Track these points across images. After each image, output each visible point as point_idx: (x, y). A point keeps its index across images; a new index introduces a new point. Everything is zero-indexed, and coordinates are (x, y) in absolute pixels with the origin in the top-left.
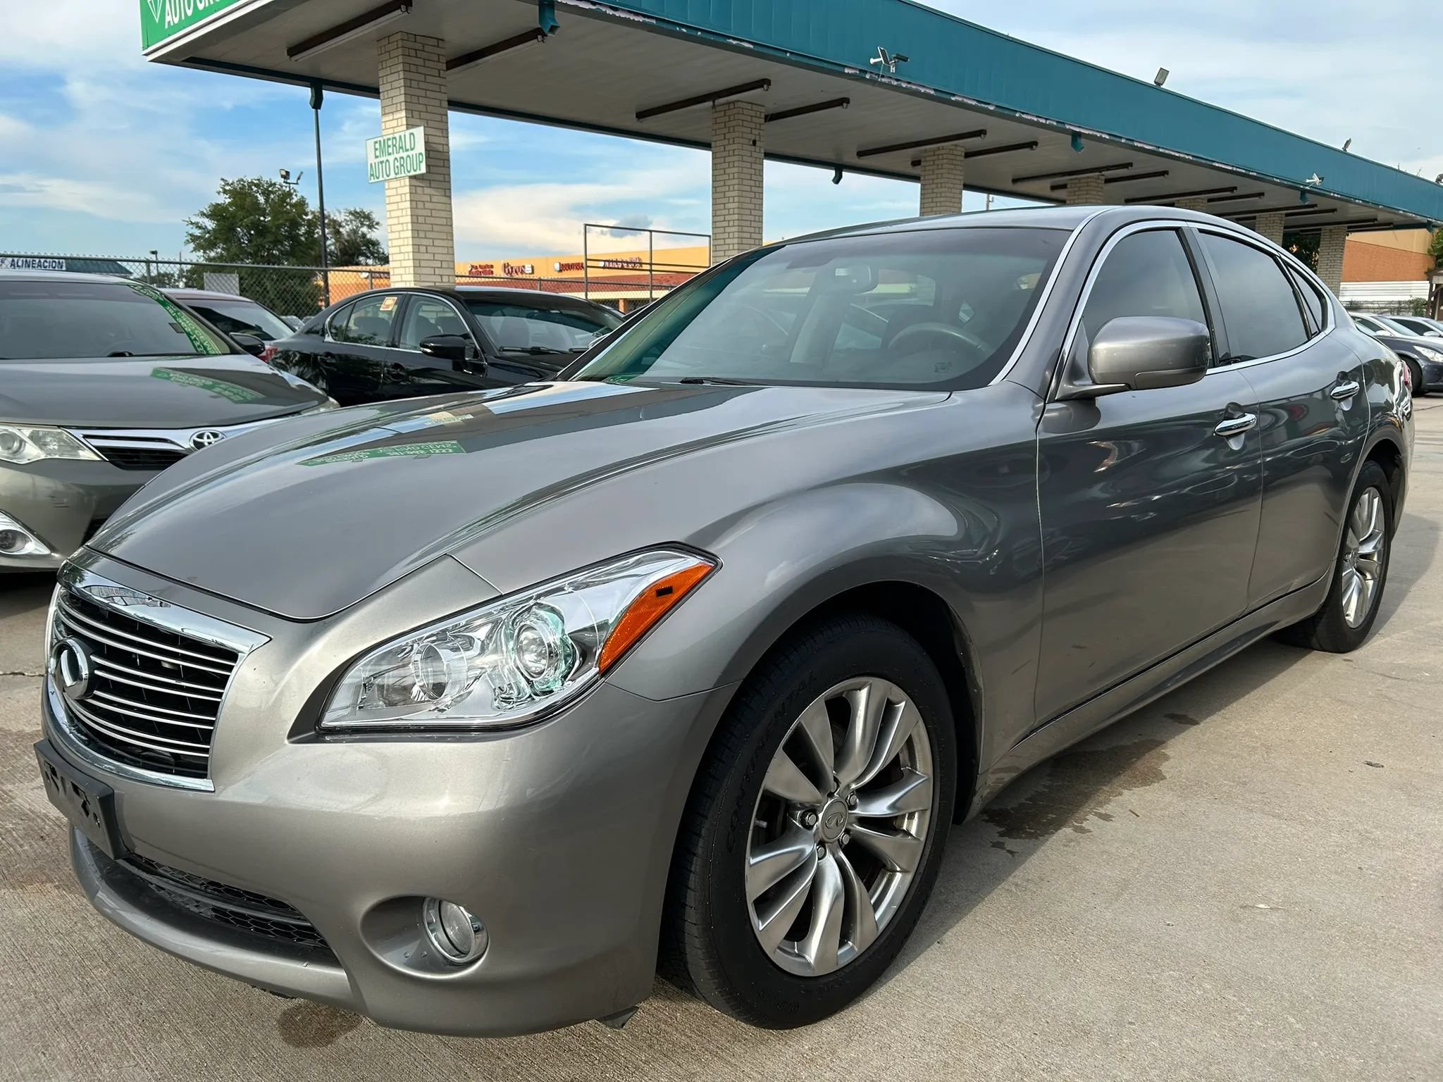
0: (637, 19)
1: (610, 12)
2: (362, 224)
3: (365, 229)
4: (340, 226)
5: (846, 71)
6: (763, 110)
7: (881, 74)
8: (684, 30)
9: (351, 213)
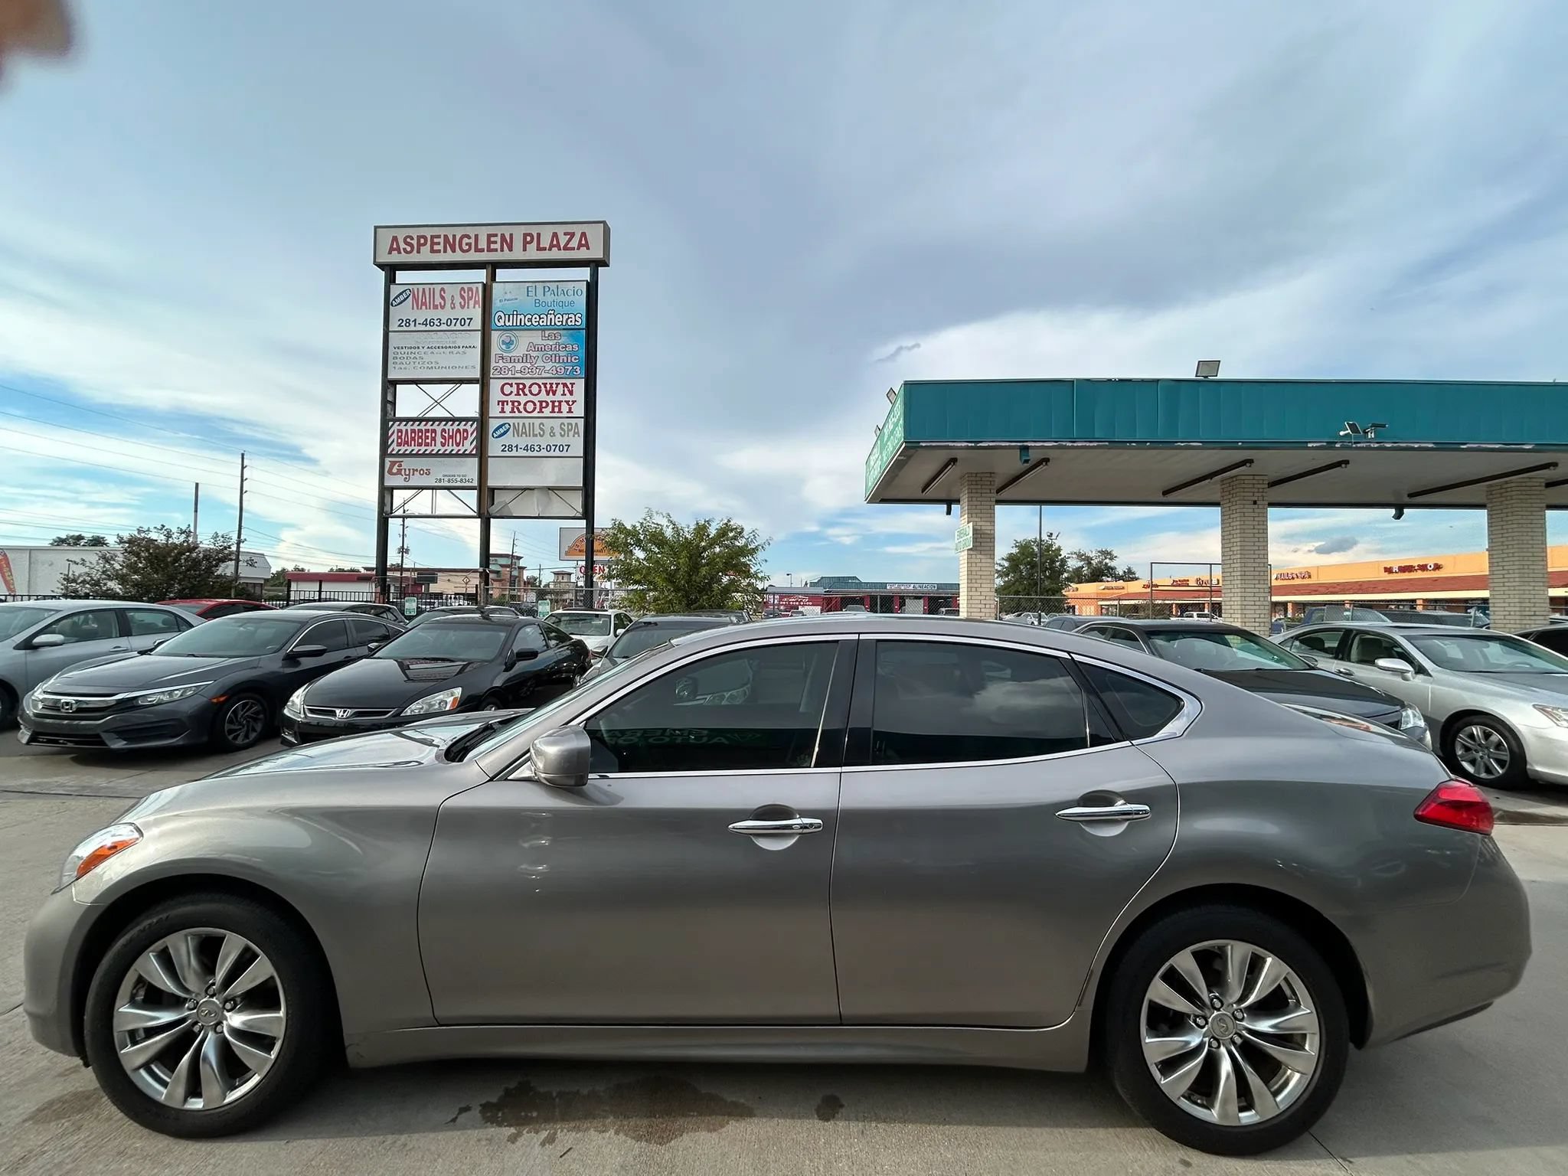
0: (1091, 444)
1: (1070, 444)
2: (1106, 558)
3: (1107, 561)
4: (1092, 559)
5: (1310, 445)
6: (1266, 478)
7: (1353, 441)
8: (1134, 444)
9: (1099, 552)
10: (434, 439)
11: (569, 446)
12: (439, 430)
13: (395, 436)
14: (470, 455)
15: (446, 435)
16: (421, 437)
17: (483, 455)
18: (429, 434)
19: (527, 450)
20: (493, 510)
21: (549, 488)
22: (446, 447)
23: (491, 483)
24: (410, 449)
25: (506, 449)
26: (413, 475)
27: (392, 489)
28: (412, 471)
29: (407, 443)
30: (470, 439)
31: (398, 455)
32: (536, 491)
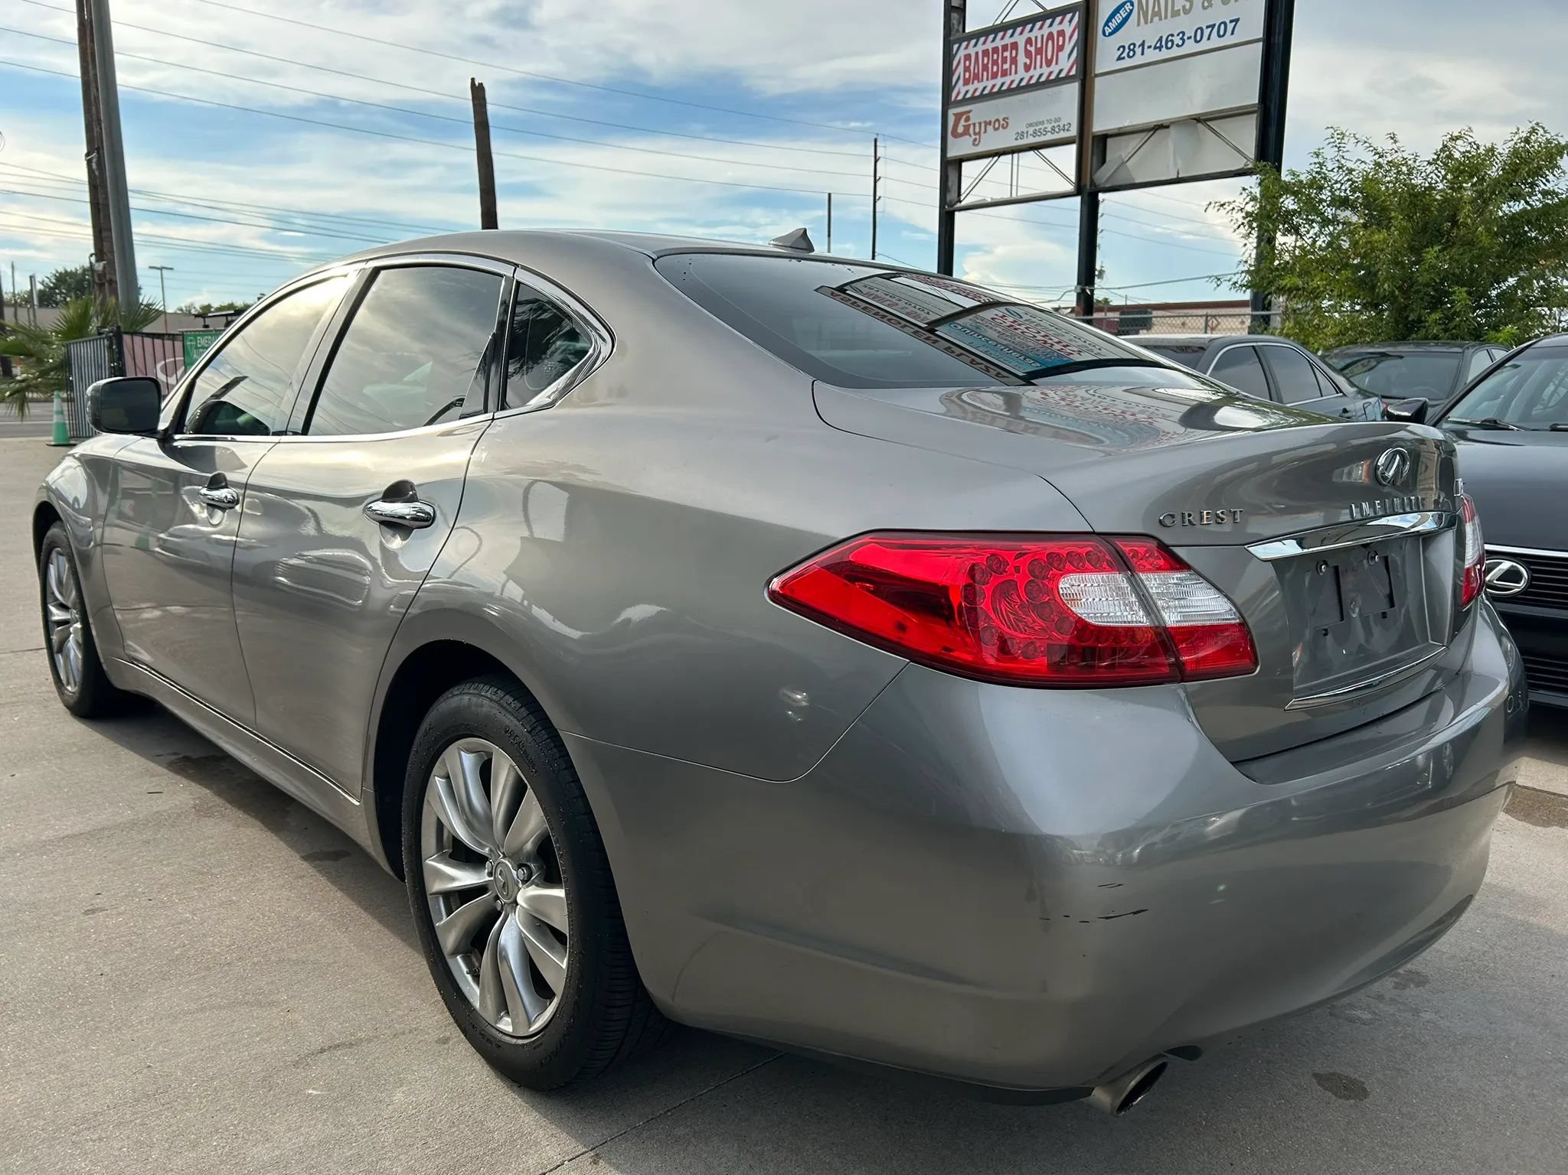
10: (1014, 61)
11: (1237, 21)
12: (1021, 41)
13: (961, 69)
14: (1068, 79)
15: (1032, 49)
16: (995, 62)
17: (1088, 73)
18: (1007, 54)
19: (1160, 48)
20: (1103, 175)
21: (1199, 119)
22: (1032, 72)
23: (1099, 126)
24: (980, 86)
25: (1125, 55)
26: (985, 131)
27: (959, 162)
28: (983, 125)
29: (977, 77)
30: (1068, 48)
31: (965, 101)
32: (1172, 129)
